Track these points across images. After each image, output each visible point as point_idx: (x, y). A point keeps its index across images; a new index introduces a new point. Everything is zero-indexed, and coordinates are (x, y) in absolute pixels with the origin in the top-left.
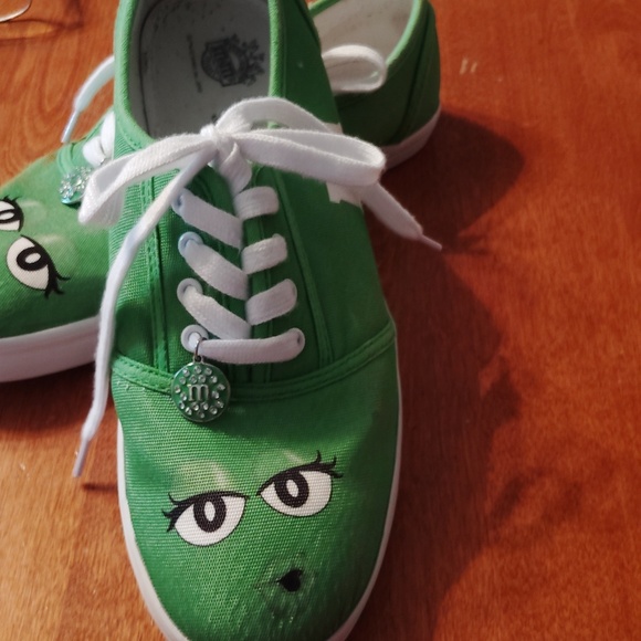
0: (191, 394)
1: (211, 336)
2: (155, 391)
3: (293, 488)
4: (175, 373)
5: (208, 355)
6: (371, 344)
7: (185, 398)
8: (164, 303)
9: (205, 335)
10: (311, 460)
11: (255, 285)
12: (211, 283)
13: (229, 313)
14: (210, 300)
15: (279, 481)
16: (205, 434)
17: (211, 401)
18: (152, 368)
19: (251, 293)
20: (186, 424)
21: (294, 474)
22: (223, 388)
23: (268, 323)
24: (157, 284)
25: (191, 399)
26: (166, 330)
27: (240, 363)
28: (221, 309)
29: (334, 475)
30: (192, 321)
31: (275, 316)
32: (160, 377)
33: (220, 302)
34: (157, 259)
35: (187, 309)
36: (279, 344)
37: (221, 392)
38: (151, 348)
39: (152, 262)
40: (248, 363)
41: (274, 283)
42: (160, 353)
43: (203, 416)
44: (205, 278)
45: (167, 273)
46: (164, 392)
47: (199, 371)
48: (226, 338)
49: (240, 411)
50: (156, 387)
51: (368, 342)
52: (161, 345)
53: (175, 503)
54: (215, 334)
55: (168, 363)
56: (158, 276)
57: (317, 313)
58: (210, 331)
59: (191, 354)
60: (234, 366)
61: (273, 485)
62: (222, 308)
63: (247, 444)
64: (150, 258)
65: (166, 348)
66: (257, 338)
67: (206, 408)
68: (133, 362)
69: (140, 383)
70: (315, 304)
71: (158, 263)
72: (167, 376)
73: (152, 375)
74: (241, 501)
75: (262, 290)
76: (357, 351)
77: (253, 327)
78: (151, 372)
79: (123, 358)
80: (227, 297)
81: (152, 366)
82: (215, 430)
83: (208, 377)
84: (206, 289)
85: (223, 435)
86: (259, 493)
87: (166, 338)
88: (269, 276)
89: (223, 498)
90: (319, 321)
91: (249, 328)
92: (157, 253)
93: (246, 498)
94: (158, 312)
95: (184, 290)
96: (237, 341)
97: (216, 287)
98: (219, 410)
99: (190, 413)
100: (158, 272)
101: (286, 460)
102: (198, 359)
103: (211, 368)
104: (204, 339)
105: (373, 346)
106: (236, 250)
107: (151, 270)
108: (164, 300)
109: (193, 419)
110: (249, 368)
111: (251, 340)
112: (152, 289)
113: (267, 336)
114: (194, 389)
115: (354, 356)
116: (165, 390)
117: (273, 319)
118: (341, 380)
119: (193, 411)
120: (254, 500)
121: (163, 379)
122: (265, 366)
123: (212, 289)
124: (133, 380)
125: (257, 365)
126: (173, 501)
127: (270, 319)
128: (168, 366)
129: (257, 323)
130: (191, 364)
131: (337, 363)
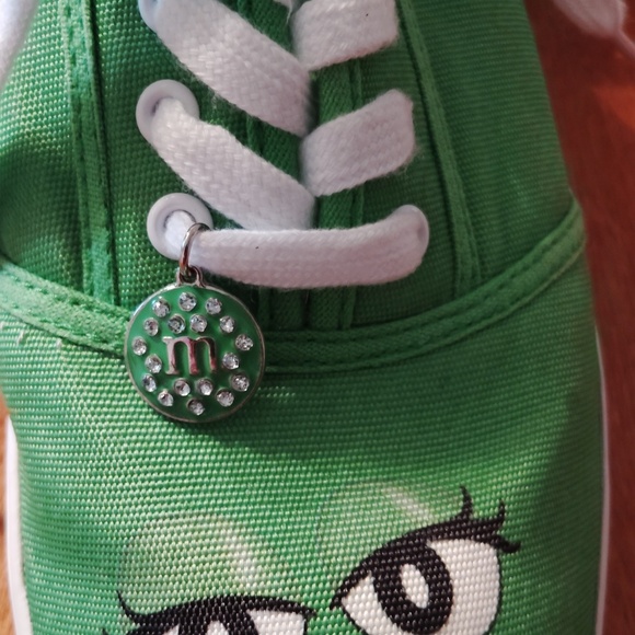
0: (171, 358)
1: (219, 221)
2: (85, 347)
3: (415, 586)
4: (132, 306)
5: (215, 267)
6: (554, 242)
7: (157, 369)
8: (105, 140)
9: (205, 219)
10: (449, 512)
11: (327, 98)
12: (220, 88)
13: (265, 164)
14: (218, 134)
15: (382, 566)
16: (205, 451)
17: (220, 377)
18: (78, 295)
19: (315, 118)
20: (159, 426)
21: (414, 547)
22: (246, 344)
23: (354, 192)
24: (88, 96)
25: (171, 370)
26: (109, 203)
27: (286, 285)
28: (245, 156)
29: (503, 546)
30: (173, 183)
31: (375, 173)
32: (97, 317)
33: (242, 137)
34: (87, 33)
35: (162, 154)
36: (382, 242)
37: (244, 357)
38: (76, 246)
39: (77, 42)
40: (306, 285)
41: (369, 95)
42: (97, 258)
43: (199, 411)
44: (204, 76)
45: (111, 68)
46: (107, 351)
47: (190, 305)
48: (257, 226)
49: (284, 395)
50: (89, 339)
51: (547, 240)
52: (100, 238)
53: (134, 617)
54: (229, 215)
55: (116, 282)
56: (90, 76)
57: (450, 173)
58: (219, 208)
59: (173, 263)
60: (272, 292)
61: (369, 580)
62: (247, 152)
63: (302, 473)
64: (71, 34)
65: (112, 247)
66: (330, 226)
67: (207, 392)
68: (33, 278)
69: (51, 327)
70: (446, 154)
71: (89, 43)
72: (113, 314)
73: (79, 311)
74: (294, 622)
75: (342, 110)
76: (529, 258)
77: (319, 202)
78: (76, 302)
79: (11, 268)
80: (259, 125)
81: (79, 288)
82: (227, 441)
83: (213, 320)
84: (207, 105)
85: (245, 453)
86: (337, 601)
87: (110, 224)
88: (359, 76)
89: (252, 613)
90: (455, 192)
91: (310, 201)
92: (86, 18)
93: (307, 613)
94: (93, 162)
95: (154, 108)
96: (285, 232)
97: (232, 101)
98: (238, 395)
99: (169, 403)
100: (90, 63)
101: (395, 513)
102: (190, 274)
103: (221, 298)
104: (203, 227)
105: (558, 248)
106: (284, 9)
107: (73, 61)
108: (104, 133)
109: (176, 415)
110: (307, 299)
111: (315, 232)
112: (78, 107)
113: (351, 223)
114: (178, 347)
115: (526, 268)
116: (109, 347)
117: (368, 183)
118: (501, 322)
119: (177, 398)
120: (327, 619)
121: (106, 320)
122: (342, 292)
123: (224, 104)
124: (35, 321)
125: (327, 292)
126: (128, 612)
127: (361, 180)
128: (117, 290)
129: (329, 191)
130: (170, 287)
131: (493, 284)
